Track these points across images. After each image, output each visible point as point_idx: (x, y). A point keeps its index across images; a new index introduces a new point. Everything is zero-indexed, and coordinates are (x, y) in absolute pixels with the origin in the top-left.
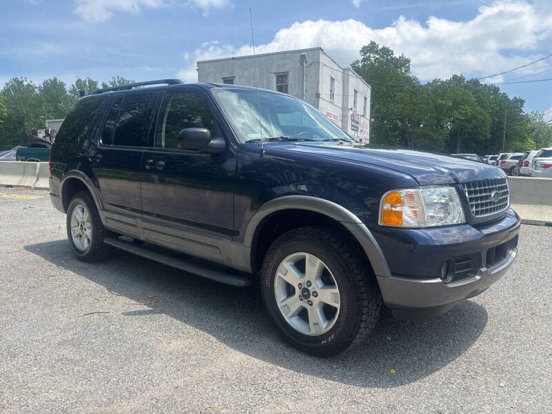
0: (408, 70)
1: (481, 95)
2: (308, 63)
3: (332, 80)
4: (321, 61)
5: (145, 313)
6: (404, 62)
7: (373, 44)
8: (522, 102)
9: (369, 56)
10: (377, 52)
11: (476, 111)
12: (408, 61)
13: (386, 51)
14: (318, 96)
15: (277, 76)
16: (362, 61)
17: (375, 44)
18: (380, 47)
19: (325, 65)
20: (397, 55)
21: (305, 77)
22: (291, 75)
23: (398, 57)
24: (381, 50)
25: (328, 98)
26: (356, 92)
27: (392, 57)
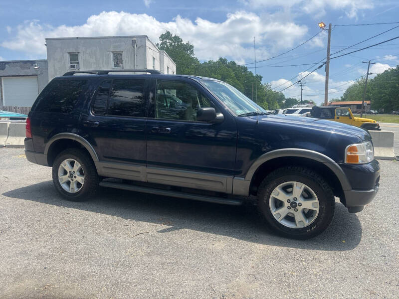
0: (192, 52)
1: (237, 72)
2: (138, 46)
3: (154, 59)
4: (147, 45)
5: (169, 230)
6: (189, 47)
7: (168, 33)
8: (261, 77)
9: (166, 42)
10: (171, 39)
11: (235, 83)
12: (192, 47)
13: (177, 39)
15: (114, 54)
16: (161, 44)
17: (170, 33)
18: (173, 36)
19: (150, 48)
20: (184, 42)
21: (135, 56)
22: (125, 54)
23: (185, 44)
24: (173, 38)
26: (168, 68)
27: (181, 43)
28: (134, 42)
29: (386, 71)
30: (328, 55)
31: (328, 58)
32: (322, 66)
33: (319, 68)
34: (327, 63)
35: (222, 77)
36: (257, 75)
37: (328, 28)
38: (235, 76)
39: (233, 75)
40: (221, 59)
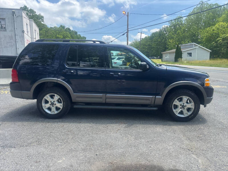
0: (43, 21)
1: (72, 34)
2: (16, 16)
3: (27, 24)
4: (23, 15)
6: (41, 17)
7: (25, 7)
10: (28, 11)
12: (43, 17)
13: (32, 11)
14: (23, 32)
17: (27, 7)
18: (29, 9)
19: (25, 17)
21: (15, 22)
22: (7, 20)
23: (38, 15)
24: (30, 10)
25: (27, 33)
26: (35, 31)
27: (35, 14)
28: (14, 13)
29: (146, 37)
30: (128, 28)
31: (128, 30)
32: (124, 34)
33: (123, 35)
34: (127, 32)
35: (63, 37)
36: (83, 36)
37: (127, 14)
38: (71, 37)
39: (70, 36)
40: (61, 26)
